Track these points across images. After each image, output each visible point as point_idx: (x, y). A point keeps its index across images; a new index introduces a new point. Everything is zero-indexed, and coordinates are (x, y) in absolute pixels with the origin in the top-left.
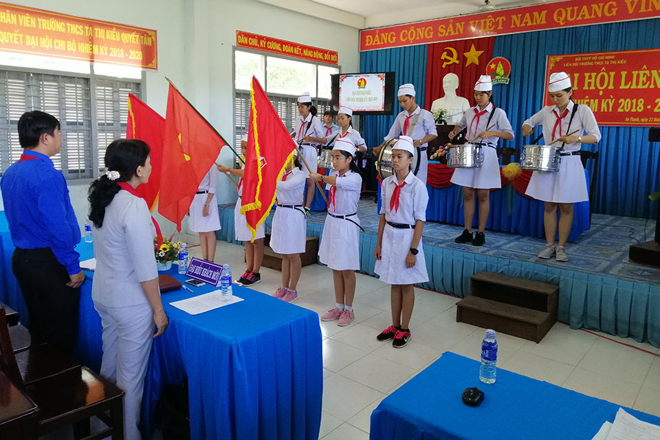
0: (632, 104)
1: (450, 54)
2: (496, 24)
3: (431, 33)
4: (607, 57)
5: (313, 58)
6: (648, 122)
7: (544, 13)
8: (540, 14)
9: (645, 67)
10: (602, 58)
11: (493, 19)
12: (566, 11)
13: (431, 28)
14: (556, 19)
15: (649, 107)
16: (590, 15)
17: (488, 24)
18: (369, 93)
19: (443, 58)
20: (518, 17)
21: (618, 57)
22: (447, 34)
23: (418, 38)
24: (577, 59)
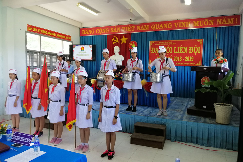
0: (178, 58)
1: (115, 39)
2: (132, 29)
3: (108, 31)
4: (169, 42)
5: (61, 38)
6: (183, 64)
7: (148, 26)
8: (147, 26)
9: (181, 46)
10: (168, 42)
11: (130, 27)
12: (155, 26)
13: (108, 29)
14: (152, 28)
15: (183, 59)
16: (163, 27)
17: (129, 29)
18: (86, 52)
19: (113, 40)
20: (139, 27)
21: (173, 42)
22: (114, 32)
23: (103, 32)
24: (159, 42)
